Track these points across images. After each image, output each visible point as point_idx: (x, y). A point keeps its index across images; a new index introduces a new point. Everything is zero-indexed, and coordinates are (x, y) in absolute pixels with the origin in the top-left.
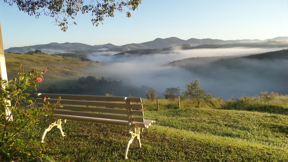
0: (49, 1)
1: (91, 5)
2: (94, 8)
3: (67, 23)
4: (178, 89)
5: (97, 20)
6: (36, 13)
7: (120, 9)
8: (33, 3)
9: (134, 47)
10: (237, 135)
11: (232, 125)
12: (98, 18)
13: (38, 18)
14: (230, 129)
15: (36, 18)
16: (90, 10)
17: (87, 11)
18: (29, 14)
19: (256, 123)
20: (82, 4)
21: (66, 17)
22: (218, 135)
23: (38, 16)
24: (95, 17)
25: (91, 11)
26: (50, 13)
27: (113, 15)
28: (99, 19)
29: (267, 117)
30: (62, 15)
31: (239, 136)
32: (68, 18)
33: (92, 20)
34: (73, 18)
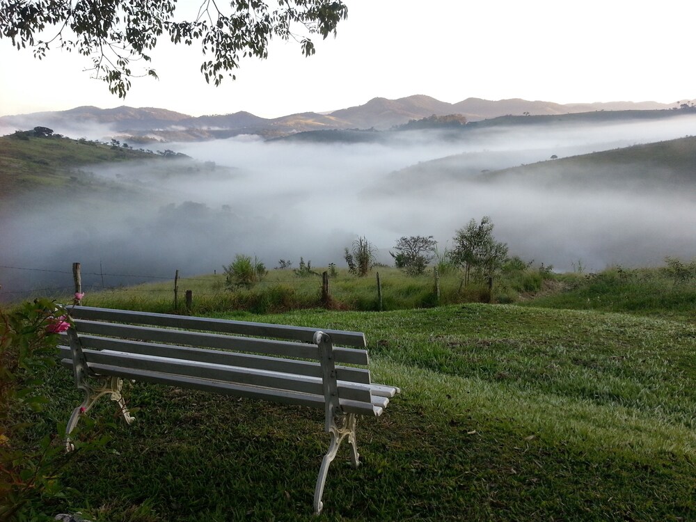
0: (73, 7)
1: (199, 22)
2: (210, 30)
3: (128, 72)
4: (431, 239)
5: (217, 67)
6: (36, 42)
7: (283, 30)
8: (26, 9)
9: (310, 121)
10: (610, 395)
11: (593, 360)
12: (222, 60)
13: (42, 56)
14: (587, 373)
15: (37, 55)
16: (196, 34)
17: (188, 38)
18: (14, 44)
19: (660, 355)
20: (172, 14)
21: (125, 54)
22: (558, 394)
23: (42, 51)
24: (212, 57)
25: (201, 39)
26: (79, 43)
27: (265, 51)
28: (225, 62)
29: (689, 335)
30: (114, 51)
31: (618, 396)
32: (131, 57)
33: (204, 66)
34: (147, 58)
